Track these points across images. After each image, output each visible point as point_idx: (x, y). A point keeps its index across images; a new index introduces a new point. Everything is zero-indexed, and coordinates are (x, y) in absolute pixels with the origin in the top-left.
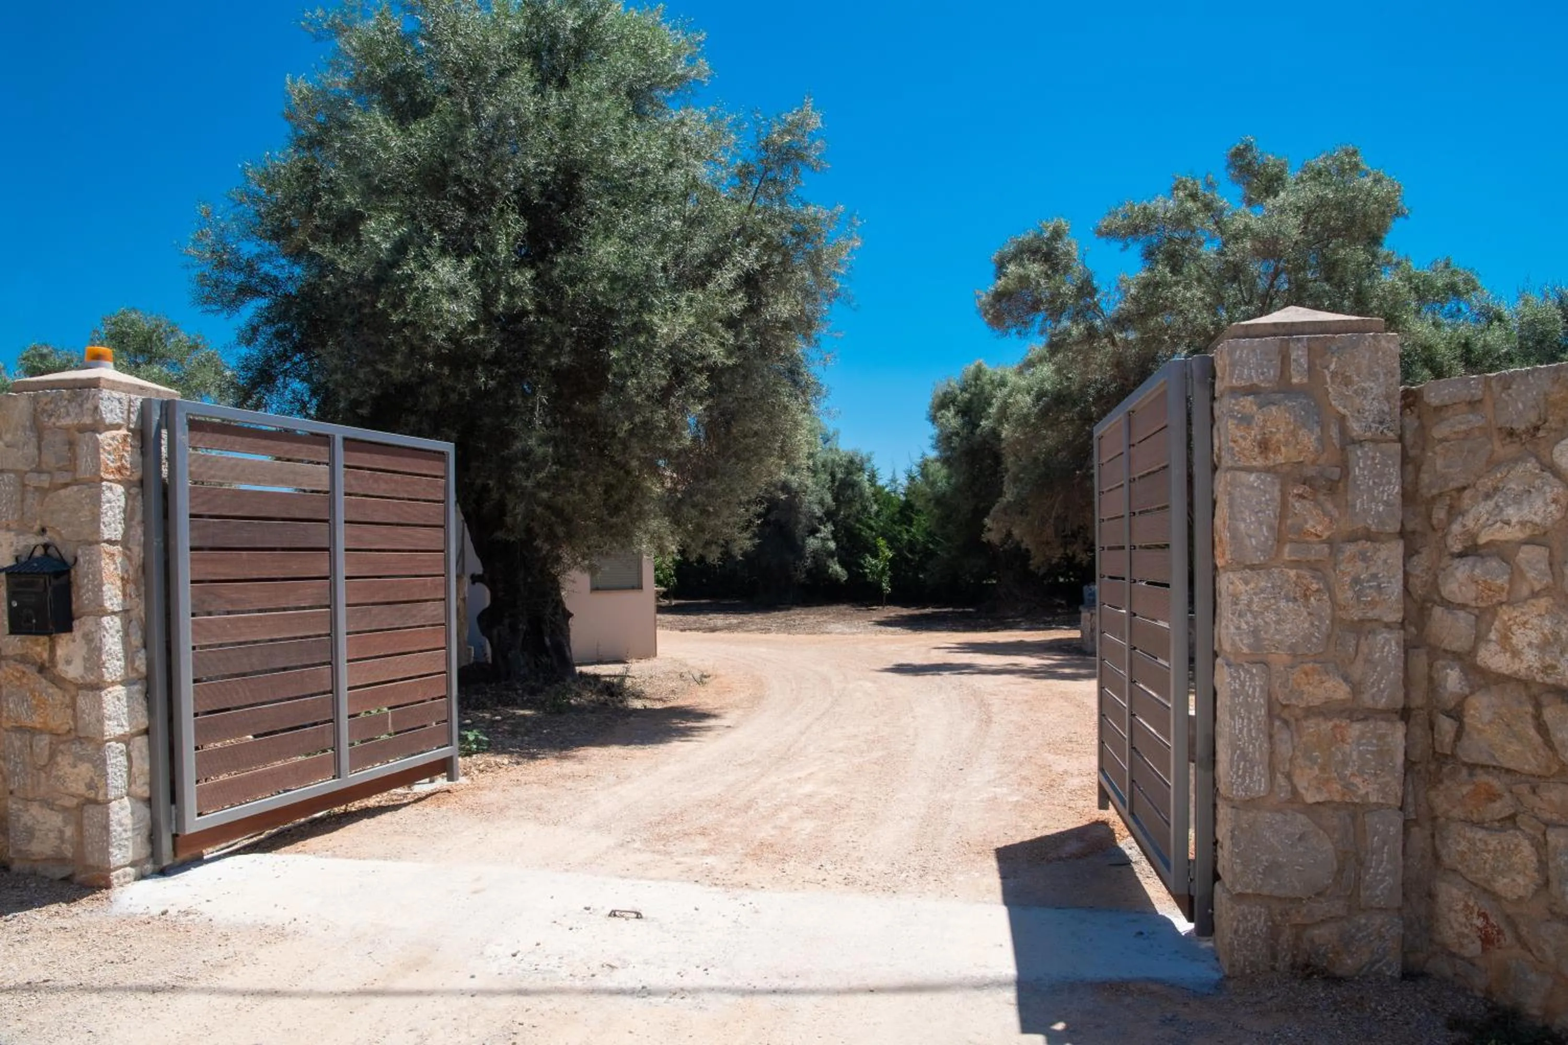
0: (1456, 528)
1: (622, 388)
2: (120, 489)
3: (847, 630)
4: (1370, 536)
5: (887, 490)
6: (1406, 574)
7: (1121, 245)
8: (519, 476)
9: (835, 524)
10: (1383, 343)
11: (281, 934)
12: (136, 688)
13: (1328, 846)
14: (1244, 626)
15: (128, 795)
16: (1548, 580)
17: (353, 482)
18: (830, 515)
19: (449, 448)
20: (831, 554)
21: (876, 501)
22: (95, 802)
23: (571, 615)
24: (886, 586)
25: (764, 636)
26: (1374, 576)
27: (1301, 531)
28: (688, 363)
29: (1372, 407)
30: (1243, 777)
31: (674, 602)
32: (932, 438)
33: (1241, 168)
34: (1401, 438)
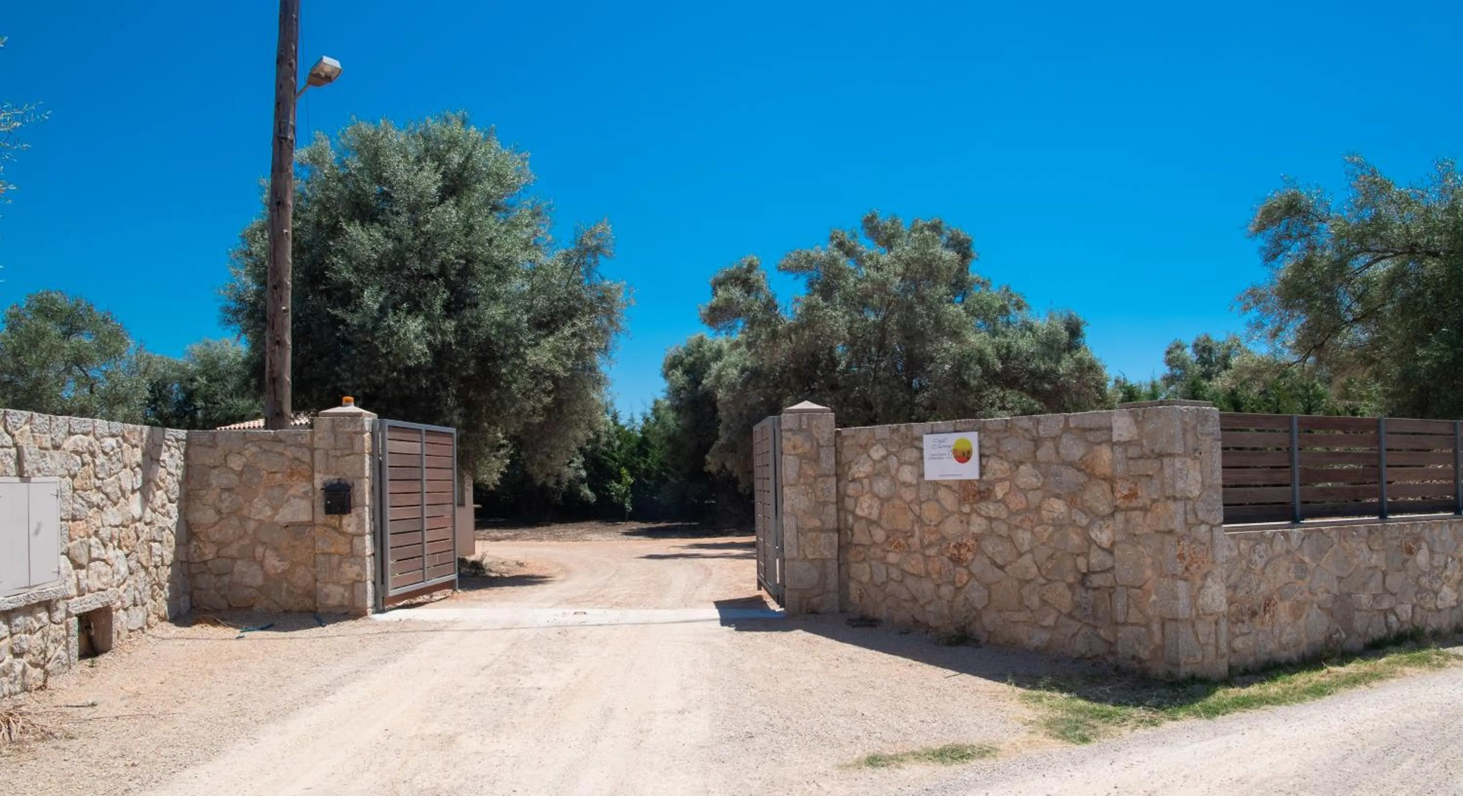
0: (849, 473)
2: (368, 456)
4: (826, 476)
5: (626, 429)
6: (837, 487)
7: (793, 276)
9: (585, 456)
12: (373, 536)
13: (816, 572)
14: (792, 504)
16: (869, 489)
17: (428, 449)
19: (454, 431)
20: (582, 481)
21: (618, 437)
22: (359, 581)
24: (628, 506)
26: (828, 488)
27: (805, 474)
29: (826, 436)
32: (663, 391)
33: (869, 229)
34: (835, 445)
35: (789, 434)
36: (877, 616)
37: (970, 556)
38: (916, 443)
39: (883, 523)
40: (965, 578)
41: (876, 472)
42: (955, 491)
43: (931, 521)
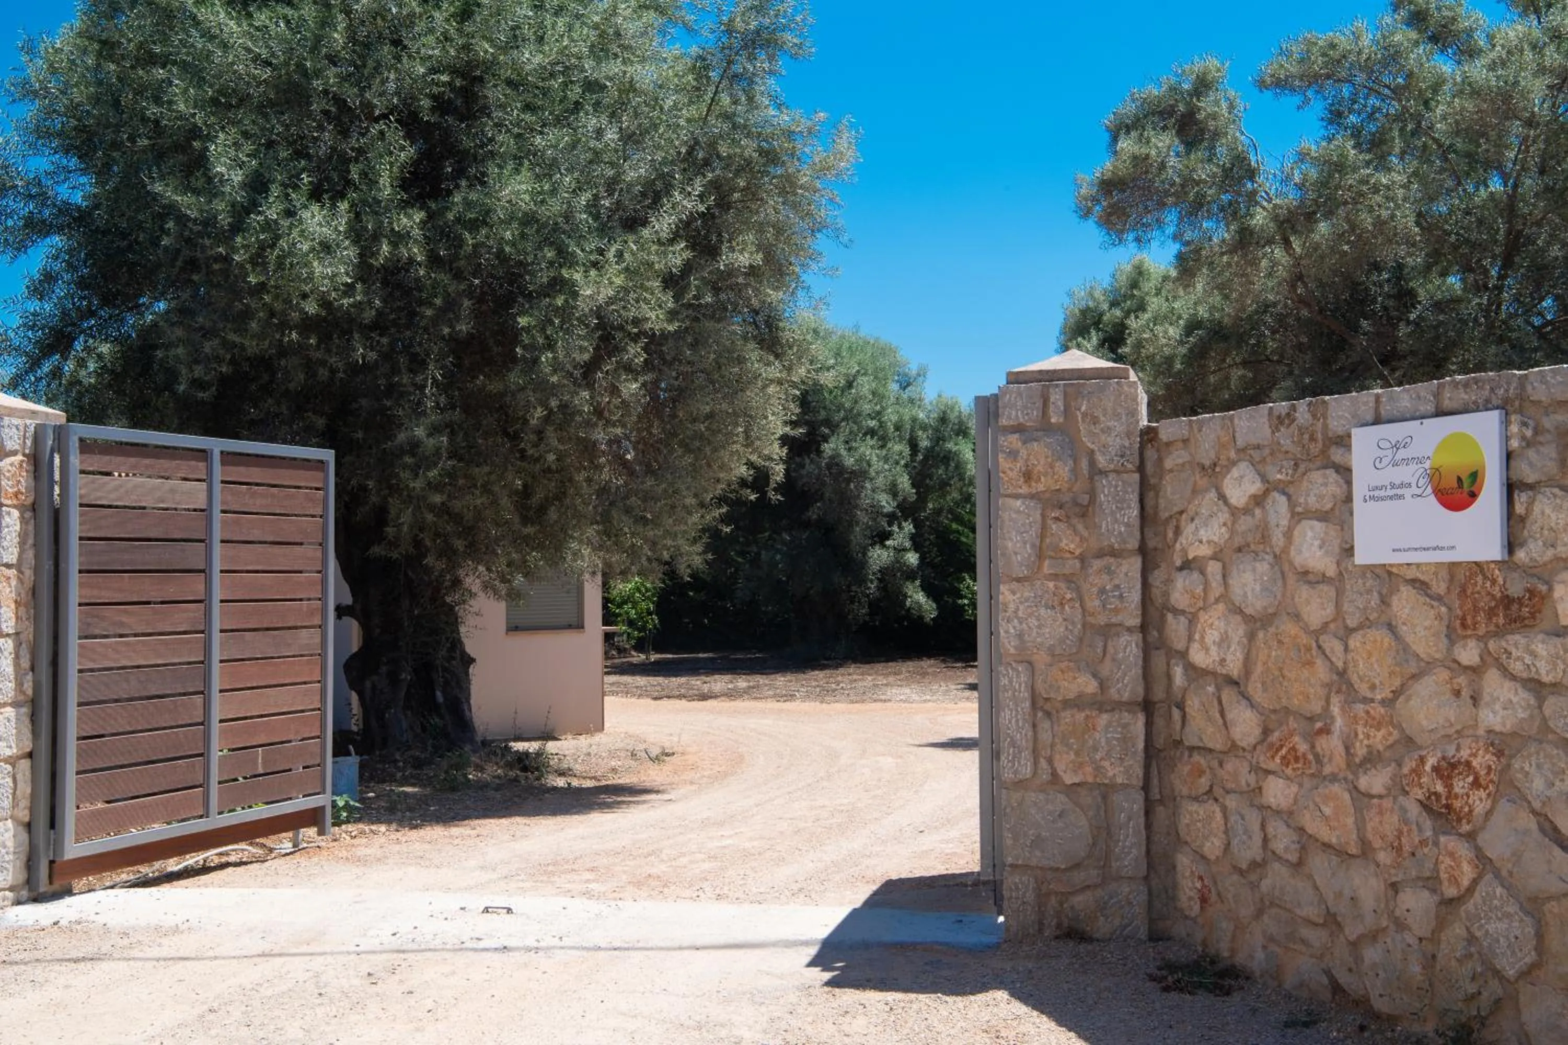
0: (1178, 546)
1: (536, 361)
2: (16, 513)
4: (1114, 553)
6: (1146, 585)
8: (405, 475)
10: (1126, 388)
12: (24, 710)
13: (1083, 822)
14: (1012, 631)
15: (11, 817)
16: (1222, 589)
17: (229, 498)
18: (907, 510)
19: (328, 455)
20: (910, 575)
23: (473, 660)
26: (1117, 587)
27: (1057, 549)
28: (621, 328)
29: (1115, 442)
30: (1013, 761)
31: (654, 657)
34: (1141, 469)
35: (1014, 440)
36: (1240, 959)
37: (1479, 802)
38: (1337, 455)
39: (1255, 688)
40: (1467, 873)
41: (1238, 541)
42: (1439, 598)
43: (1373, 687)
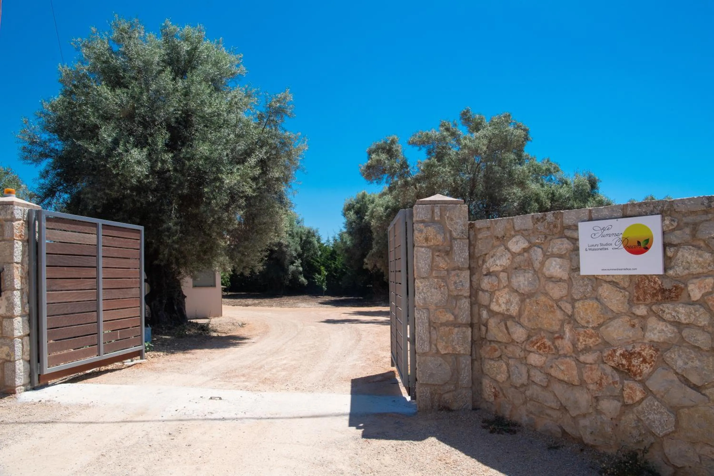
0: (484, 266)
1: (210, 203)
2: (20, 243)
3: (307, 306)
4: (459, 269)
5: (325, 245)
6: (471, 281)
7: (418, 148)
8: (165, 238)
9: (302, 260)
10: (463, 208)
11: (87, 407)
12: (25, 318)
13: (448, 368)
14: (421, 297)
15: (22, 359)
16: (507, 283)
17: (106, 241)
18: (300, 256)
19: (142, 228)
20: (300, 273)
21: (320, 250)
22: (10, 361)
23: (185, 297)
24: (325, 288)
25: (270, 308)
26: (461, 281)
27: (438, 267)
28: (237, 194)
29: (460, 228)
30: (422, 346)
31: (229, 294)
32: (344, 223)
33: (465, 119)
34: (469, 238)
35: (421, 226)
36: (515, 419)
37: (646, 369)
38: (568, 233)
39: (525, 321)
40: (639, 395)
41: (515, 265)
42: (624, 289)
43: (588, 322)
